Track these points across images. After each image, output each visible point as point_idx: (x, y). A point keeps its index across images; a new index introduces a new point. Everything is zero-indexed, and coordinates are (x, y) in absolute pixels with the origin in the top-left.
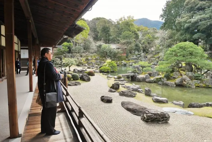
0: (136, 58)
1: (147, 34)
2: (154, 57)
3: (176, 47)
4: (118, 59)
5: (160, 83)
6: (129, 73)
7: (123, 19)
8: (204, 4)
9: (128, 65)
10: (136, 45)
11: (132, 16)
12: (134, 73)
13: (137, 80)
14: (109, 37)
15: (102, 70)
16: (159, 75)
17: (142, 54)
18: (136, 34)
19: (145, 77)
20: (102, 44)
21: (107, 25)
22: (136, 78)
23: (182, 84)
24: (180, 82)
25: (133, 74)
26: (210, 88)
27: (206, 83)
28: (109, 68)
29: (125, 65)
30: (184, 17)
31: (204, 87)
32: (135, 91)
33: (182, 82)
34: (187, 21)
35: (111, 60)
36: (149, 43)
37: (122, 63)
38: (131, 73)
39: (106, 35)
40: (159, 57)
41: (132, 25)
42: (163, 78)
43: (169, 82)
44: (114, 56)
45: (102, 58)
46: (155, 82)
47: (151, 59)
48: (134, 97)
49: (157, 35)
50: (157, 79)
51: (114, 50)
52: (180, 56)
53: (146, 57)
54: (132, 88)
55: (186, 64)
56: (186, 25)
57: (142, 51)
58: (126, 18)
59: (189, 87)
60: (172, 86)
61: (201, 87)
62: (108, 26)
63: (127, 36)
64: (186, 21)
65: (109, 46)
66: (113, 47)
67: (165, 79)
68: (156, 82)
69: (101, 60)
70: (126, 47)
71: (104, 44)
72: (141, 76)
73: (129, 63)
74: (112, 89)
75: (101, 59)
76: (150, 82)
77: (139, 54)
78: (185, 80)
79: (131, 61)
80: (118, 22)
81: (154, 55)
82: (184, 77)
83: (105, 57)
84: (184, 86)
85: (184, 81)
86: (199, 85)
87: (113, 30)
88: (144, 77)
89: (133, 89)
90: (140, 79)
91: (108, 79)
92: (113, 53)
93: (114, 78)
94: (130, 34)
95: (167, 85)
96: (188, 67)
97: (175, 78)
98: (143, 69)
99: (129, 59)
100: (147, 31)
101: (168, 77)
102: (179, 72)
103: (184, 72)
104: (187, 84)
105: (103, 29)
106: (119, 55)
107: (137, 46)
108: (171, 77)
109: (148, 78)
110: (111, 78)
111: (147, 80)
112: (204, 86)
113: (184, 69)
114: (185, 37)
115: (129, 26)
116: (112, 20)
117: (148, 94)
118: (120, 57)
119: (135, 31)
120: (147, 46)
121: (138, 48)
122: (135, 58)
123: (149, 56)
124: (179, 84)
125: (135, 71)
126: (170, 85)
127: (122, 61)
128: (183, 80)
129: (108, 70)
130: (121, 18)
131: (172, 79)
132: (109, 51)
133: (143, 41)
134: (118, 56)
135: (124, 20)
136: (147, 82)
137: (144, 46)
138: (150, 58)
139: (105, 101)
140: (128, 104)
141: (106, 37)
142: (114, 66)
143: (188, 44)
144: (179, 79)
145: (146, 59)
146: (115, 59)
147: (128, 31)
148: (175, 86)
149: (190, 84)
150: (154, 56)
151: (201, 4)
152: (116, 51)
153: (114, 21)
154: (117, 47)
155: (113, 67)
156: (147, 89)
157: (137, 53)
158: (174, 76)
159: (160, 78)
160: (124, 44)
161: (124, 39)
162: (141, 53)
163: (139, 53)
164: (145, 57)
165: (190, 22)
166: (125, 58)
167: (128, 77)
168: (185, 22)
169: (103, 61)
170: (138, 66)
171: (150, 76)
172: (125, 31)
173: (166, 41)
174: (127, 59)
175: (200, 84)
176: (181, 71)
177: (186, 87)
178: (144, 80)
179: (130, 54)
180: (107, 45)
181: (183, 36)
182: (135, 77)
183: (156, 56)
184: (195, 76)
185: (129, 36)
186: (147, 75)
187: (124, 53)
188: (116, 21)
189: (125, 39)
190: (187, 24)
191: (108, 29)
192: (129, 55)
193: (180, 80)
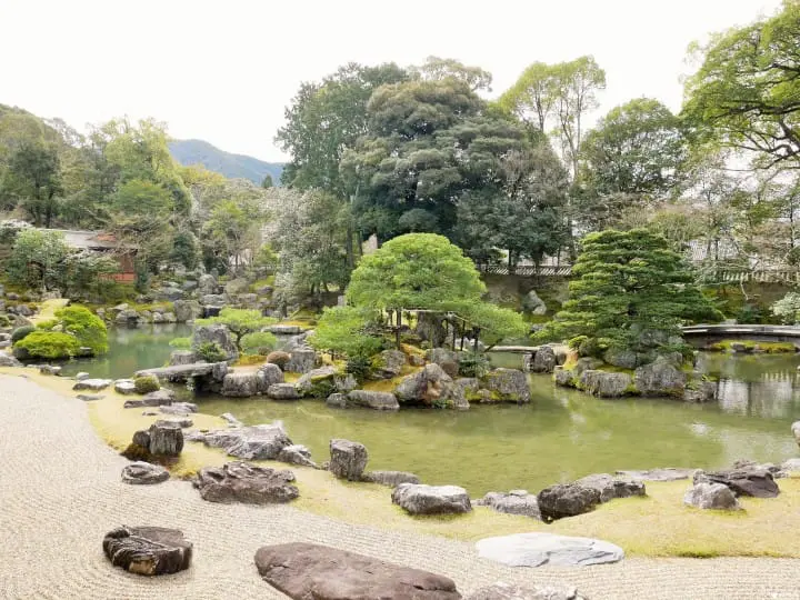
0: (181, 291)
1: (224, 201)
2: (253, 292)
3: (393, 250)
4: (97, 296)
5: (334, 398)
6: (180, 359)
7: (120, 129)
8: (431, 114)
9: (147, 321)
10: (181, 242)
11: (159, 120)
12: (208, 360)
13: (226, 394)
14: (50, 197)
15: (32, 351)
16: (319, 364)
17: (205, 277)
18: (180, 196)
19: (261, 375)
20: (17, 225)
21: (45, 144)
22: (221, 383)
23: (424, 397)
24: (416, 390)
25: (202, 366)
26: (514, 402)
27: (499, 385)
28: (68, 338)
29: (132, 323)
30: (367, 149)
31: (497, 402)
32: (270, 459)
33: (426, 388)
34: (381, 165)
35: (66, 301)
36: (231, 234)
37: (119, 316)
38: (193, 360)
39: (38, 186)
40: (271, 291)
41: (162, 155)
42: (342, 378)
43: (369, 392)
44: (78, 282)
45: (18, 292)
46: (309, 396)
47: (241, 296)
48: (294, 497)
49: (267, 205)
50: (317, 382)
51: (80, 255)
52: (403, 285)
53: (221, 291)
54: (254, 445)
55: (422, 317)
56: (377, 178)
57: (202, 265)
58: (134, 124)
59: (449, 407)
60: (385, 409)
61: (486, 403)
62: (47, 149)
63: (140, 201)
64: (377, 162)
65: (56, 237)
66: (75, 241)
67: (351, 381)
68: (313, 396)
69: (14, 298)
70: (135, 246)
71: (29, 225)
72: (241, 373)
73: (148, 314)
74: (146, 464)
75: (10, 294)
76: (289, 398)
77: (190, 278)
78: (433, 382)
79: (156, 306)
80: (94, 137)
81: (253, 282)
82: (431, 367)
83: (34, 287)
84: (430, 405)
85: (430, 385)
86: (477, 397)
87: (74, 170)
88: (257, 378)
89: (258, 450)
90: (241, 388)
91: (85, 398)
92: (77, 271)
93: (120, 391)
94: (156, 194)
95: (364, 405)
96: (428, 329)
97: (389, 375)
98: (239, 339)
99: (150, 295)
100: (223, 187)
101: (362, 373)
102: (401, 349)
103: (418, 350)
104: (443, 394)
105: (22, 159)
106: (104, 279)
107: (183, 245)
108: (376, 370)
109: (277, 382)
110: (102, 393)
111: (275, 389)
112: (494, 397)
113: (418, 338)
114: (373, 218)
115: (150, 160)
116: (68, 124)
117: (350, 469)
118: (109, 287)
119: (174, 183)
120: (225, 247)
121: (185, 250)
122: (178, 293)
123: (231, 287)
124: (413, 399)
125: (212, 349)
126: (381, 406)
127: (119, 303)
128: (427, 381)
129: (62, 346)
130: (113, 124)
131: (378, 379)
132: (58, 259)
133: (207, 225)
134: (100, 285)
135: (127, 131)
136: (274, 399)
137: (210, 243)
138: (238, 292)
139: (143, 567)
140: (307, 562)
141: (38, 198)
142: (96, 331)
143: (431, 240)
144: (411, 376)
145: (220, 296)
146: (85, 295)
147: (143, 178)
148: (398, 406)
149: (450, 397)
150: (251, 285)
151: (423, 111)
152: (92, 260)
153: (79, 132)
154: (94, 244)
155: (87, 332)
156: (344, 445)
157: (181, 271)
158: (388, 365)
159: (331, 378)
160: (126, 232)
161: (128, 209)
162: (199, 275)
163: (192, 273)
164: (217, 290)
165: (390, 168)
166: (131, 291)
167: (177, 381)
168: (373, 166)
169: (26, 306)
170: (223, 327)
171: (283, 370)
172: (130, 177)
173: (304, 229)
174: (142, 296)
175: (480, 392)
176: (405, 345)
177: (438, 407)
178: (258, 391)
179: (151, 277)
180: (42, 231)
181: (366, 216)
182: (219, 378)
183: (261, 286)
184: (462, 364)
185: (151, 199)
186: (272, 369)
187: (125, 271)
188: (86, 133)
189: (135, 211)
190: (378, 174)
191: (50, 163)
192: (150, 280)
193: (415, 384)
